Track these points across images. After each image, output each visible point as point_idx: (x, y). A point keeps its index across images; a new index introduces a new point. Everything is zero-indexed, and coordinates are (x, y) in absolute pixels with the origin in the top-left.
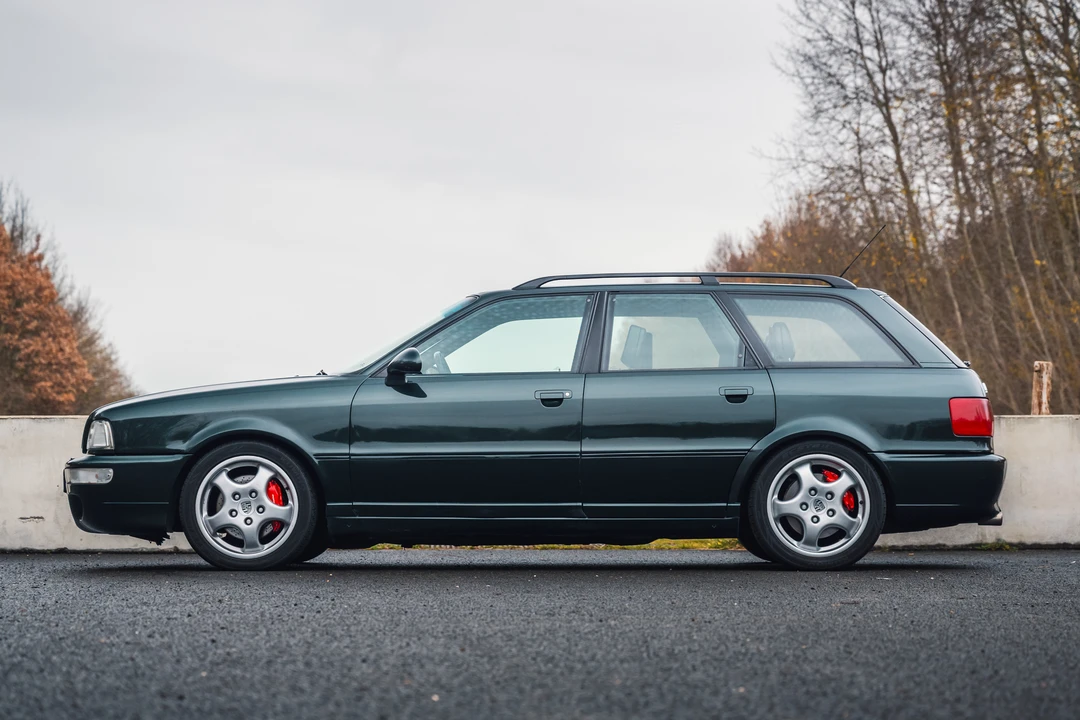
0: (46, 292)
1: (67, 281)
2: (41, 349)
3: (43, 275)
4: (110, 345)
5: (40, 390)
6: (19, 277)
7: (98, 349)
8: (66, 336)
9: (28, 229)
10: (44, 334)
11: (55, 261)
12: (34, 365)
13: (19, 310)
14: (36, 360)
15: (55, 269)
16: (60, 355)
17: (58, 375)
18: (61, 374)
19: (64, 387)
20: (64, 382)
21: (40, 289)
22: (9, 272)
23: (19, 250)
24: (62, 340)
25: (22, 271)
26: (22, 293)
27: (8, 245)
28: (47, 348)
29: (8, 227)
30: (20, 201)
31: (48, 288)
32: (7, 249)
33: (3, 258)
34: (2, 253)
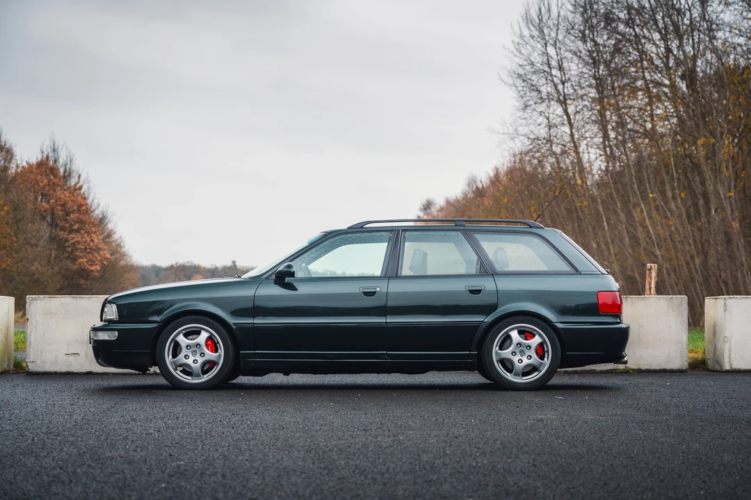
0: (84, 208)
1: (96, 201)
2: (81, 240)
3: (82, 198)
4: (120, 237)
5: (80, 264)
6: (68, 199)
7: (113, 239)
8: (95, 232)
9: (74, 171)
10: (83, 232)
11: (89, 190)
12: (77, 249)
13: (68, 218)
14: (78, 246)
15: (89, 194)
16: (91, 243)
17: (91, 255)
18: (92, 254)
19: (94, 262)
20: (94, 259)
21: (80, 206)
22: (63, 196)
23: (68, 183)
24: (93, 235)
25: (70, 195)
26: (70, 208)
27: (62, 180)
28: (84, 240)
29: (62, 170)
30: (69, 155)
31: (85, 205)
32: (61, 183)
33: (59, 188)
34: (58, 185)
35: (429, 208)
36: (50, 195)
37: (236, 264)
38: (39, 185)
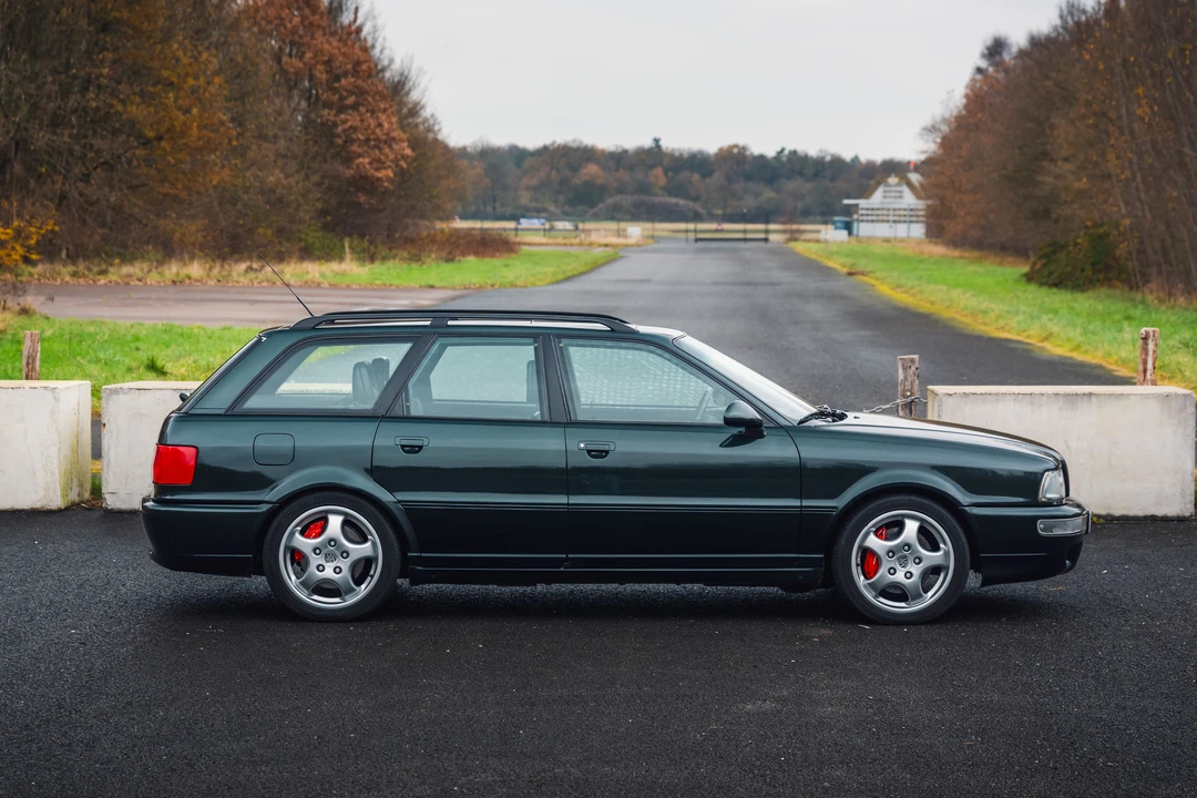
0: (364, 67)
1: (387, 52)
2: (359, 124)
3: (361, 48)
4: (432, 116)
5: (358, 167)
6: (336, 51)
7: (420, 120)
8: (385, 110)
10: (362, 109)
11: (375, 31)
12: (352, 141)
13: (336, 85)
14: (354, 136)
15: (375, 39)
16: (378, 130)
17: (377, 151)
18: (380, 149)
19: (383, 163)
20: (383, 158)
21: (358, 63)
22: (326, 46)
23: (340, 19)
24: (380, 115)
25: (340, 45)
26: (340, 67)
27: (325, 18)
28: (366, 124)
31: (366, 61)
32: (324, 23)
33: (320, 33)
34: (319, 26)
35: (1000, 54)
36: (303, 44)
37: (661, 143)
38: (285, 28)
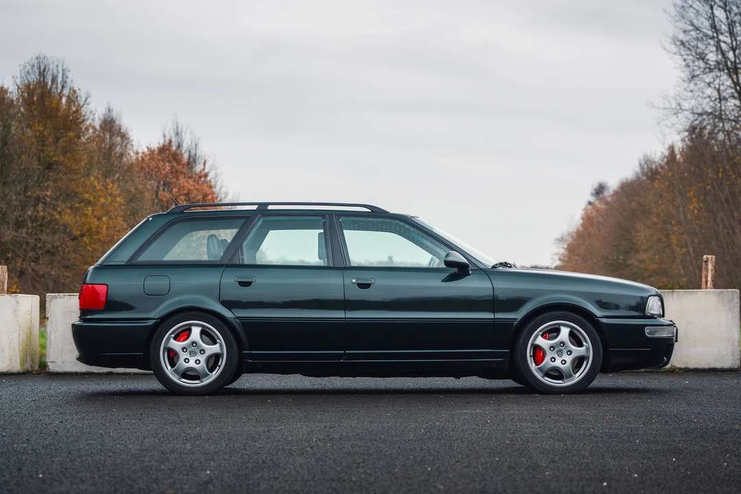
0: (210, 197)
1: (223, 190)
3: (207, 186)
6: (192, 188)
9: (199, 157)
11: (216, 177)
15: (216, 182)
21: (205, 195)
22: (186, 184)
23: (194, 170)
25: (195, 184)
26: (194, 198)
27: (186, 167)
29: (186, 156)
30: (194, 140)
31: (211, 194)
32: (185, 170)
33: (182, 176)
34: (181, 173)
35: (602, 193)
36: (172, 183)
38: (161, 174)
